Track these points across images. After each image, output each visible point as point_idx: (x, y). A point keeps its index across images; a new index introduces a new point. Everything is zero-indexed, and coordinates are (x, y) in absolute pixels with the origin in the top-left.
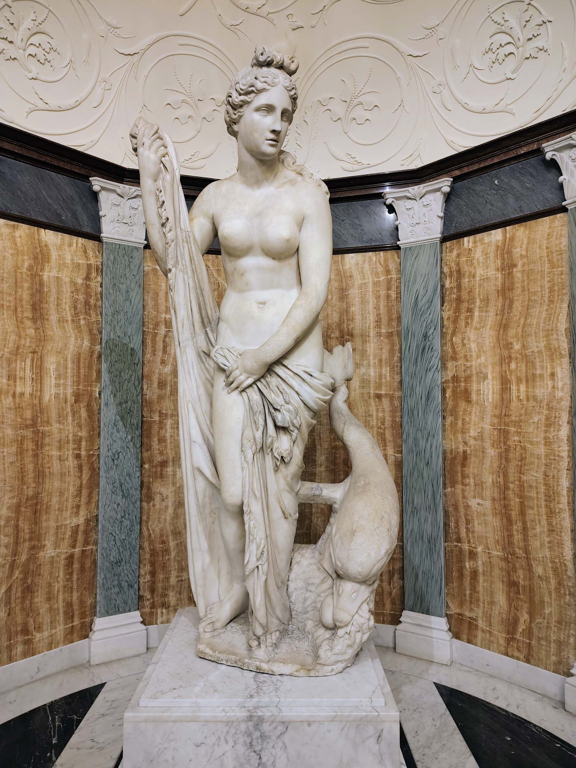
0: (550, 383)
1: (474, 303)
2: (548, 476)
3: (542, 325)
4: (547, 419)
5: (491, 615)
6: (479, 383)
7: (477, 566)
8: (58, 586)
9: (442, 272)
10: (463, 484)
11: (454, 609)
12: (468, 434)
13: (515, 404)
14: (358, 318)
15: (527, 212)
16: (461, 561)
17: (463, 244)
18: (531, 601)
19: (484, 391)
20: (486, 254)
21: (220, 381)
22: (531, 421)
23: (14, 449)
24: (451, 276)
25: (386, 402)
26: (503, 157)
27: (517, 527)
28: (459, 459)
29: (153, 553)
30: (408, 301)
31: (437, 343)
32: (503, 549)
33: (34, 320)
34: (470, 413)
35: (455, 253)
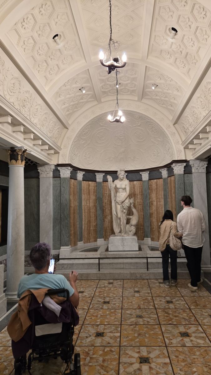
1: (153, 190)
3: (161, 194)
6: (154, 202)
7: (154, 230)
8: (93, 233)
10: (152, 218)
11: (152, 237)
12: (153, 210)
13: (158, 205)
14: (136, 192)
15: (159, 178)
16: (152, 229)
17: (151, 181)
20: (154, 183)
21: (117, 204)
23: (87, 213)
24: (150, 186)
25: (141, 205)
28: (152, 214)
29: (105, 230)
30: (144, 189)
31: (148, 196)
33: (89, 195)
34: (153, 207)
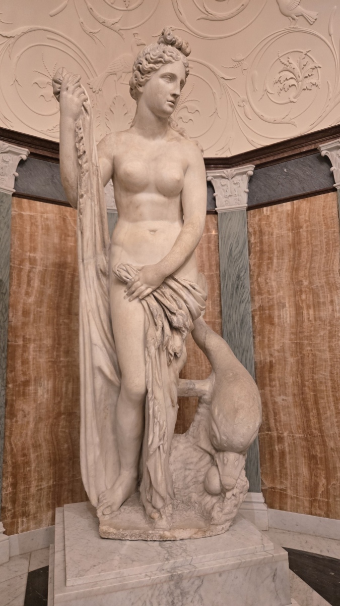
0: (330, 307)
1: (273, 253)
2: (333, 374)
3: (322, 267)
4: (330, 332)
5: (297, 484)
6: (279, 310)
7: (285, 448)
9: (248, 232)
10: (270, 386)
11: (268, 485)
12: (273, 349)
13: (306, 323)
15: (308, 191)
16: (271, 445)
17: (263, 212)
18: (327, 468)
19: (283, 316)
20: (280, 220)
22: (319, 335)
24: (255, 234)
26: (291, 153)
27: (313, 413)
28: (267, 368)
30: (225, 252)
31: (247, 282)
32: (303, 432)
34: (274, 333)
35: (257, 218)
